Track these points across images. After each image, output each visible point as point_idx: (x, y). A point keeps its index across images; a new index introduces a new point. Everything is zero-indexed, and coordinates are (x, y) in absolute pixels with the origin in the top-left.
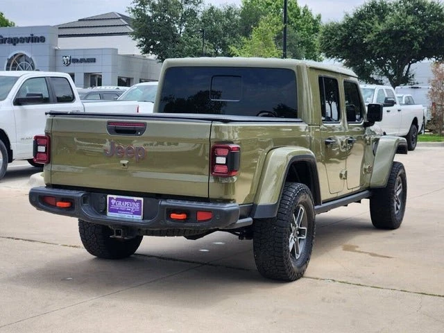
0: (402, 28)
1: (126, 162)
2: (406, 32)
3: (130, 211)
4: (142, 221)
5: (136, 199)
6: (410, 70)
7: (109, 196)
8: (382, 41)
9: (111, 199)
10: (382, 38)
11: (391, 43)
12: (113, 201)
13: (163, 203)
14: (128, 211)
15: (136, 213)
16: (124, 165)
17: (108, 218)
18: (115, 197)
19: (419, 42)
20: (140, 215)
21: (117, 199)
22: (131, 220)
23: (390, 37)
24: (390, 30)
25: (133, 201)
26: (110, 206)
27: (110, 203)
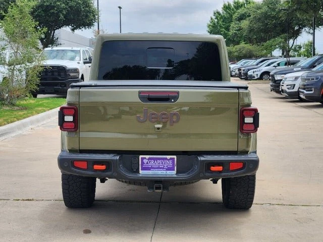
0: (51, 4)
1: (160, 126)
2: (54, 7)
3: (163, 168)
4: (175, 176)
5: (169, 157)
6: (55, 34)
7: (141, 157)
8: (37, 13)
9: (143, 159)
10: (36, 11)
11: (43, 14)
12: (145, 161)
13: (202, 159)
14: (160, 168)
15: (169, 169)
16: (158, 129)
17: (140, 175)
18: (147, 157)
19: (63, 14)
20: (174, 170)
21: (149, 159)
22: (165, 176)
23: (43, 11)
24: (42, 5)
25: (166, 159)
26: (142, 165)
27: (143, 163)
